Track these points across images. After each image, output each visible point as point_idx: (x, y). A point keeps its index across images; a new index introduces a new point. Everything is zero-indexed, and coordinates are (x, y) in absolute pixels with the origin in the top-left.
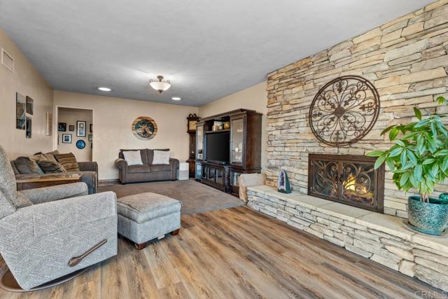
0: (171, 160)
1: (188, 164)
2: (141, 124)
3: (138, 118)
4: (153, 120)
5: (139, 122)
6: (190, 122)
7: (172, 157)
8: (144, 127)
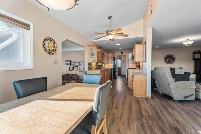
0: (185, 73)
1: (195, 75)
2: (168, 58)
3: (167, 55)
4: (173, 56)
5: (167, 57)
6: (195, 55)
7: (185, 71)
8: (169, 59)
